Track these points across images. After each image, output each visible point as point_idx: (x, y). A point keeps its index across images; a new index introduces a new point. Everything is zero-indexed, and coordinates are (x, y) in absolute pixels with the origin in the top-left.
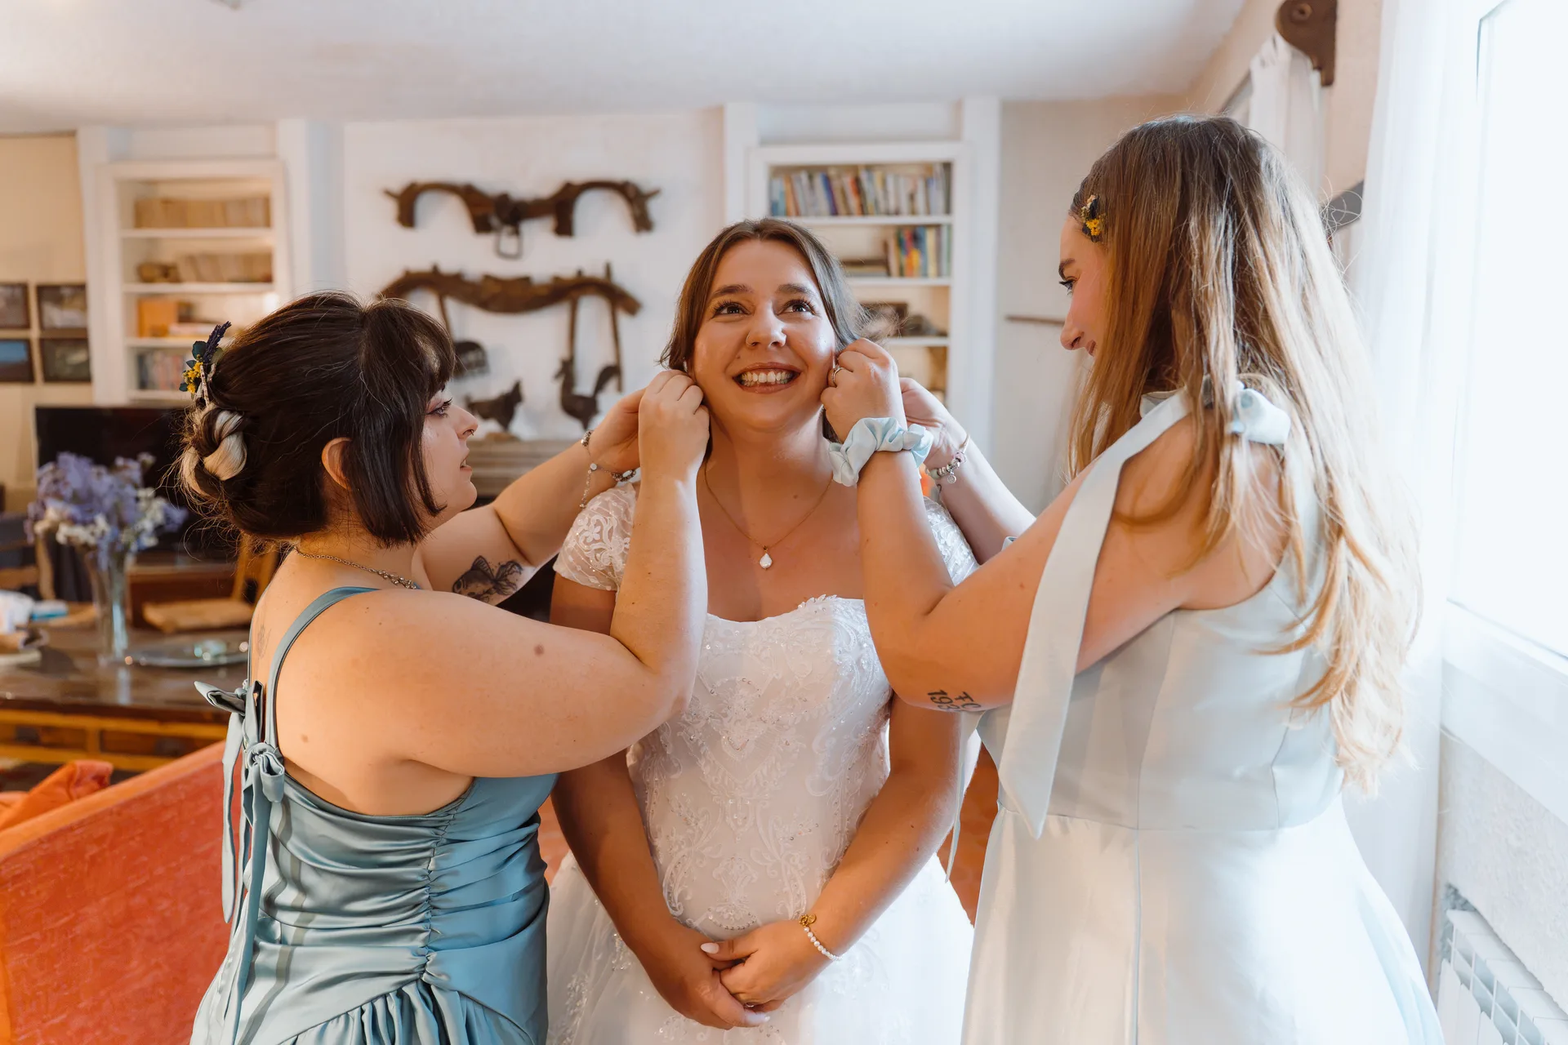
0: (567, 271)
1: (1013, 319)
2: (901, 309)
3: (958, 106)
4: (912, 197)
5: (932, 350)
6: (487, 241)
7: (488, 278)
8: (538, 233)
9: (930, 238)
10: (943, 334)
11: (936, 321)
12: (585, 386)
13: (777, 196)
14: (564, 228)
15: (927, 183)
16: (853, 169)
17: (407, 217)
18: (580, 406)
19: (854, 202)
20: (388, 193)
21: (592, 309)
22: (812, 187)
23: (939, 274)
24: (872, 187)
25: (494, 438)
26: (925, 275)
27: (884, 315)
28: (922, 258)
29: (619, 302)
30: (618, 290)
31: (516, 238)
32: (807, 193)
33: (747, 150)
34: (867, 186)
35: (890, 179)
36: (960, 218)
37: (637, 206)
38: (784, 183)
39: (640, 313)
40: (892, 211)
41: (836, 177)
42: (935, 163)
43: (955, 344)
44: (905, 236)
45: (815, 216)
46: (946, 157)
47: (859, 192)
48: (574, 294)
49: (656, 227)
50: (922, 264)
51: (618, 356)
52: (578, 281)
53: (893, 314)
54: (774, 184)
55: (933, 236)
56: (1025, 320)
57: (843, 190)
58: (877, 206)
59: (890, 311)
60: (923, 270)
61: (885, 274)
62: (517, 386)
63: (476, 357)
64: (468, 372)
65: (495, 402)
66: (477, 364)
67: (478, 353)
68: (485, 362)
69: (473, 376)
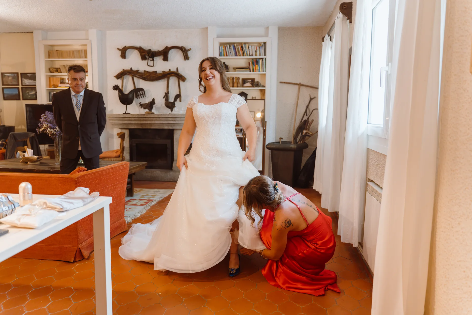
0: (167, 70)
1: (281, 82)
2: (253, 80)
3: (268, 28)
4: (256, 51)
5: (261, 90)
6: (145, 62)
7: (145, 71)
8: (159, 60)
9: (260, 61)
10: (265, 87)
11: (262, 84)
12: (171, 100)
13: (221, 51)
14: (166, 59)
15: (260, 48)
16: (241, 44)
17: (123, 56)
18: (170, 105)
19: (241, 52)
20: (118, 49)
21: (173, 80)
22: (230, 48)
23: (263, 71)
24: (246, 49)
25: (147, 113)
26: (260, 72)
27: (249, 82)
28: (258, 67)
29: (180, 78)
30: (180, 75)
31: (153, 61)
32: (229, 50)
33: (214, 38)
34: (245, 48)
35: (250, 47)
36: (268, 57)
37: (185, 53)
38: (223, 47)
39: (186, 81)
40: (251, 55)
41: (237, 46)
42: (262, 43)
43: (267, 89)
44: (254, 61)
45: (231, 56)
46: (265, 41)
47: (242, 50)
48: (168, 76)
49: (190, 59)
50: (259, 69)
51: (180, 92)
52: (169, 72)
53: (251, 82)
54: (221, 47)
55: (261, 61)
56: (285, 83)
57: (238, 49)
58: (247, 53)
59: (250, 81)
60: (259, 70)
61: (249, 71)
62: (154, 100)
63: (142, 92)
64: (140, 96)
65: (147, 104)
66: (143, 94)
67: (143, 91)
68: (145, 94)
69: (141, 97)
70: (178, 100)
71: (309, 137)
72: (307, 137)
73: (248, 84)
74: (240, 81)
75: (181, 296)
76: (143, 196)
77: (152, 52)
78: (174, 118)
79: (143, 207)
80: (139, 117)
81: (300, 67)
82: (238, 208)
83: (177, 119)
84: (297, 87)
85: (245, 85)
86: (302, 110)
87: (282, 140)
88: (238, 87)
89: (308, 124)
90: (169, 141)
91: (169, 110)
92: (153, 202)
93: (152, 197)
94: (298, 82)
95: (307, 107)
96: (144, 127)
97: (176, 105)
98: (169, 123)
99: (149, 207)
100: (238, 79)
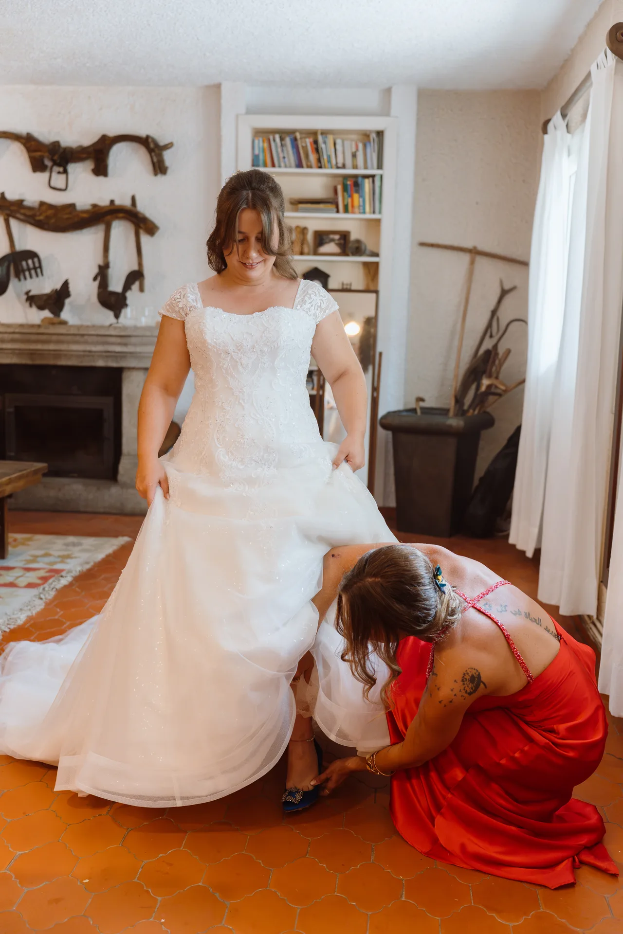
0: (104, 202)
1: (423, 244)
2: (344, 236)
3: (388, 92)
4: (354, 156)
5: (366, 264)
6: (43, 176)
7: (42, 204)
8: (80, 172)
9: (367, 183)
10: (377, 255)
11: (370, 246)
12: (116, 286)
13: (257, 152)
14: (101, 170)
15: (365, 146)
16: (313, 134)
18: (113, 299)
19: (313, 157)
21: (121, 231)
22: (282, 145)
23: (374, 212)
24: (327, 148)
25: (47, 321)
26: (364, 213)
27: (332, 240)
28: (361, 200)
29: (142, 225)
30: (141, 216)
31: (63, 176)
32: (280, 150)
33: (237, 116)
34: (323, 146)
35: (339, 142)
36: (388, 171)
37: (155, 155)
38: (263, 141)
39: (157, 235)
40: (340, 165)
41: (301, 138)
42: (371, 131)
43: (384, 262)
44: (349, 183)
45: (286, 167)
46: (379, 128)
47: (317, 150)
48: (108, 218)
49: (169, 171)
50: (361, 204)
51: (140, 264)
52: (112, 208)
53: (339, 239)
54: (256, 142)
55: (369, 183)
56: (432, 245)
57: (305, 148)
58: (329, 161)
59: (337, 237)
60: (361, 208)
61: (335, 210)
62: (66, 284)
63: (34, 263)
64: (27, 273)
65: (48, 296)
66: (35, 268)
67: (36, 260)
68: (40, 267)
69: (31, 277)
70: (136, 286)
71: (496, 397)
72: (491, 398)
73: (331, 247)
74: (310, 237)
75: (150, 890)
76: (35, 559)
77: (61, 150)
78: (125, 337)
79: (34, 592)
80: (26, 333)
81: (477, 203)
82: (316, 616)
83: (133, 340)
84: (466, 258)
85: (323, 249)
86: (478, 321)
87: (422, 404)
88: (302, 253)
89: (494, 362)
90: (109, 400)
91: (110, 314)
92: (62, 576)
93: (62, 562)
94: (469, 244)
95: (494, 313)
96: (38, 362)
97: (128, 302)
98: (108, 352)
99: (53, 593)
100: (303, 231)
